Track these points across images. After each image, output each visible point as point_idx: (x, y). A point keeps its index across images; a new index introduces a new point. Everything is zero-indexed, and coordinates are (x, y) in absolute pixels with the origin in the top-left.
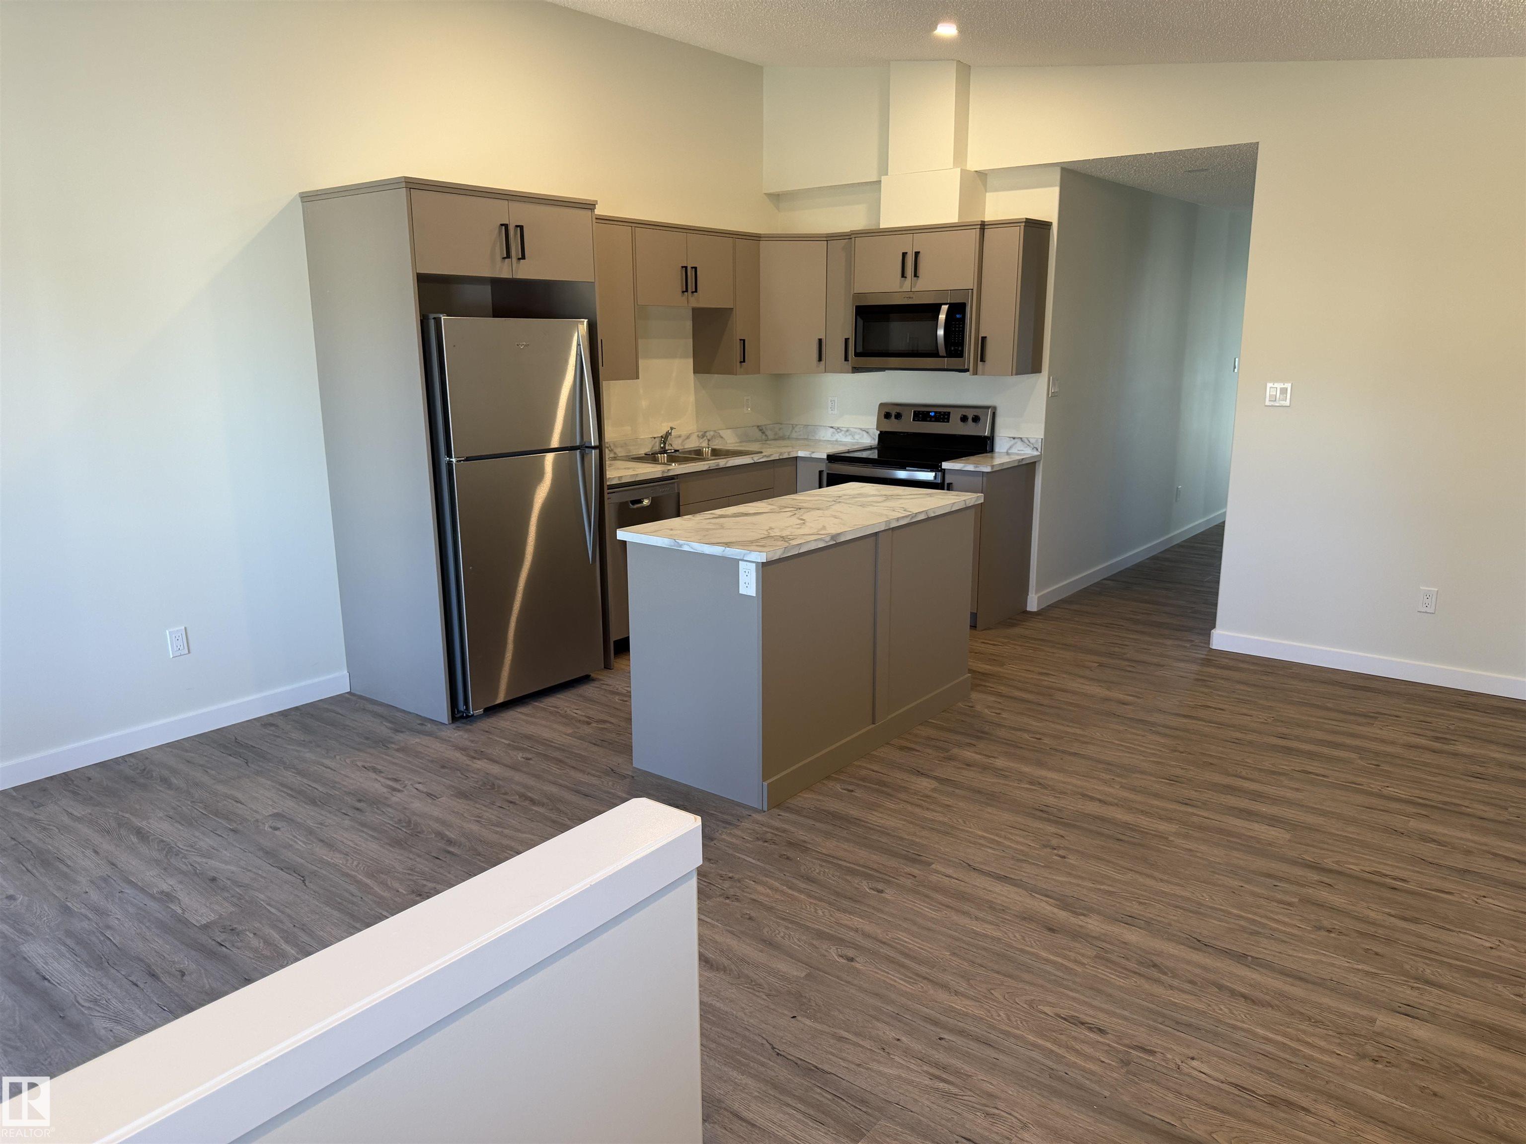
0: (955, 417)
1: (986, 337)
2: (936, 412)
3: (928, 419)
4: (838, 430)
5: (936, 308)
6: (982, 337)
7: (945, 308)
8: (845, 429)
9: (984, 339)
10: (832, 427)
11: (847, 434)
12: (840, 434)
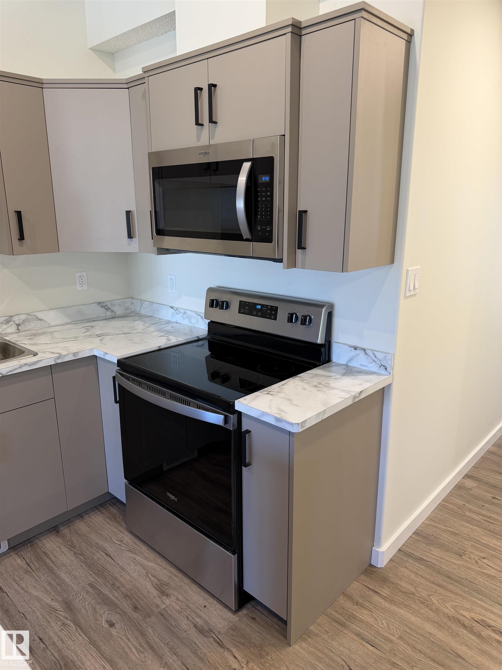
0: (282, 314)
1: (306, 212)
2: (262, 305)
3: (255, 313)
4: (177, 311)
5: (236, 166)
6: (299, 211)
7: (246, 166)
8: (182, 311)
9: (303, 213)
10: (172, 308)
11: (185, 316)
12: (179, 316)
